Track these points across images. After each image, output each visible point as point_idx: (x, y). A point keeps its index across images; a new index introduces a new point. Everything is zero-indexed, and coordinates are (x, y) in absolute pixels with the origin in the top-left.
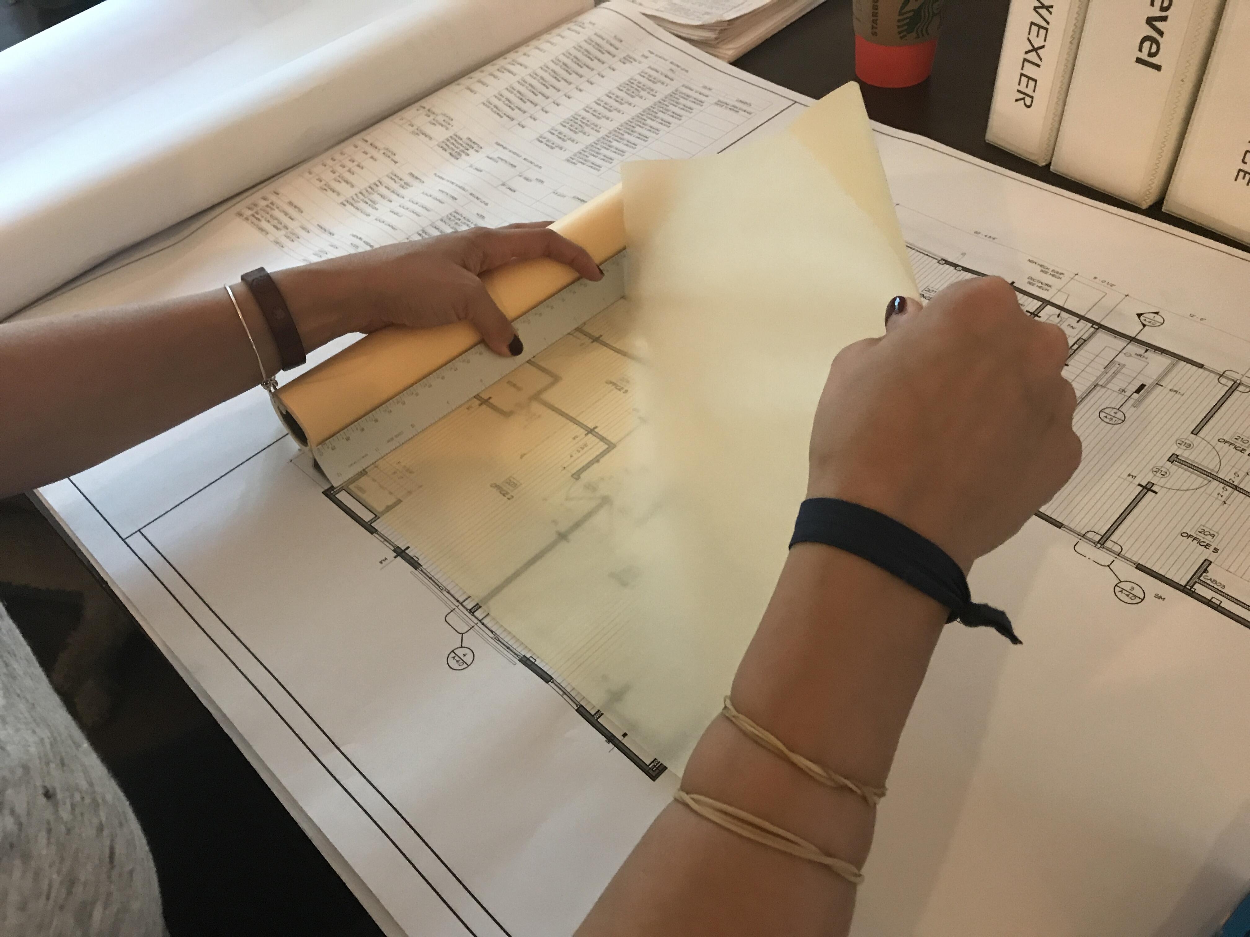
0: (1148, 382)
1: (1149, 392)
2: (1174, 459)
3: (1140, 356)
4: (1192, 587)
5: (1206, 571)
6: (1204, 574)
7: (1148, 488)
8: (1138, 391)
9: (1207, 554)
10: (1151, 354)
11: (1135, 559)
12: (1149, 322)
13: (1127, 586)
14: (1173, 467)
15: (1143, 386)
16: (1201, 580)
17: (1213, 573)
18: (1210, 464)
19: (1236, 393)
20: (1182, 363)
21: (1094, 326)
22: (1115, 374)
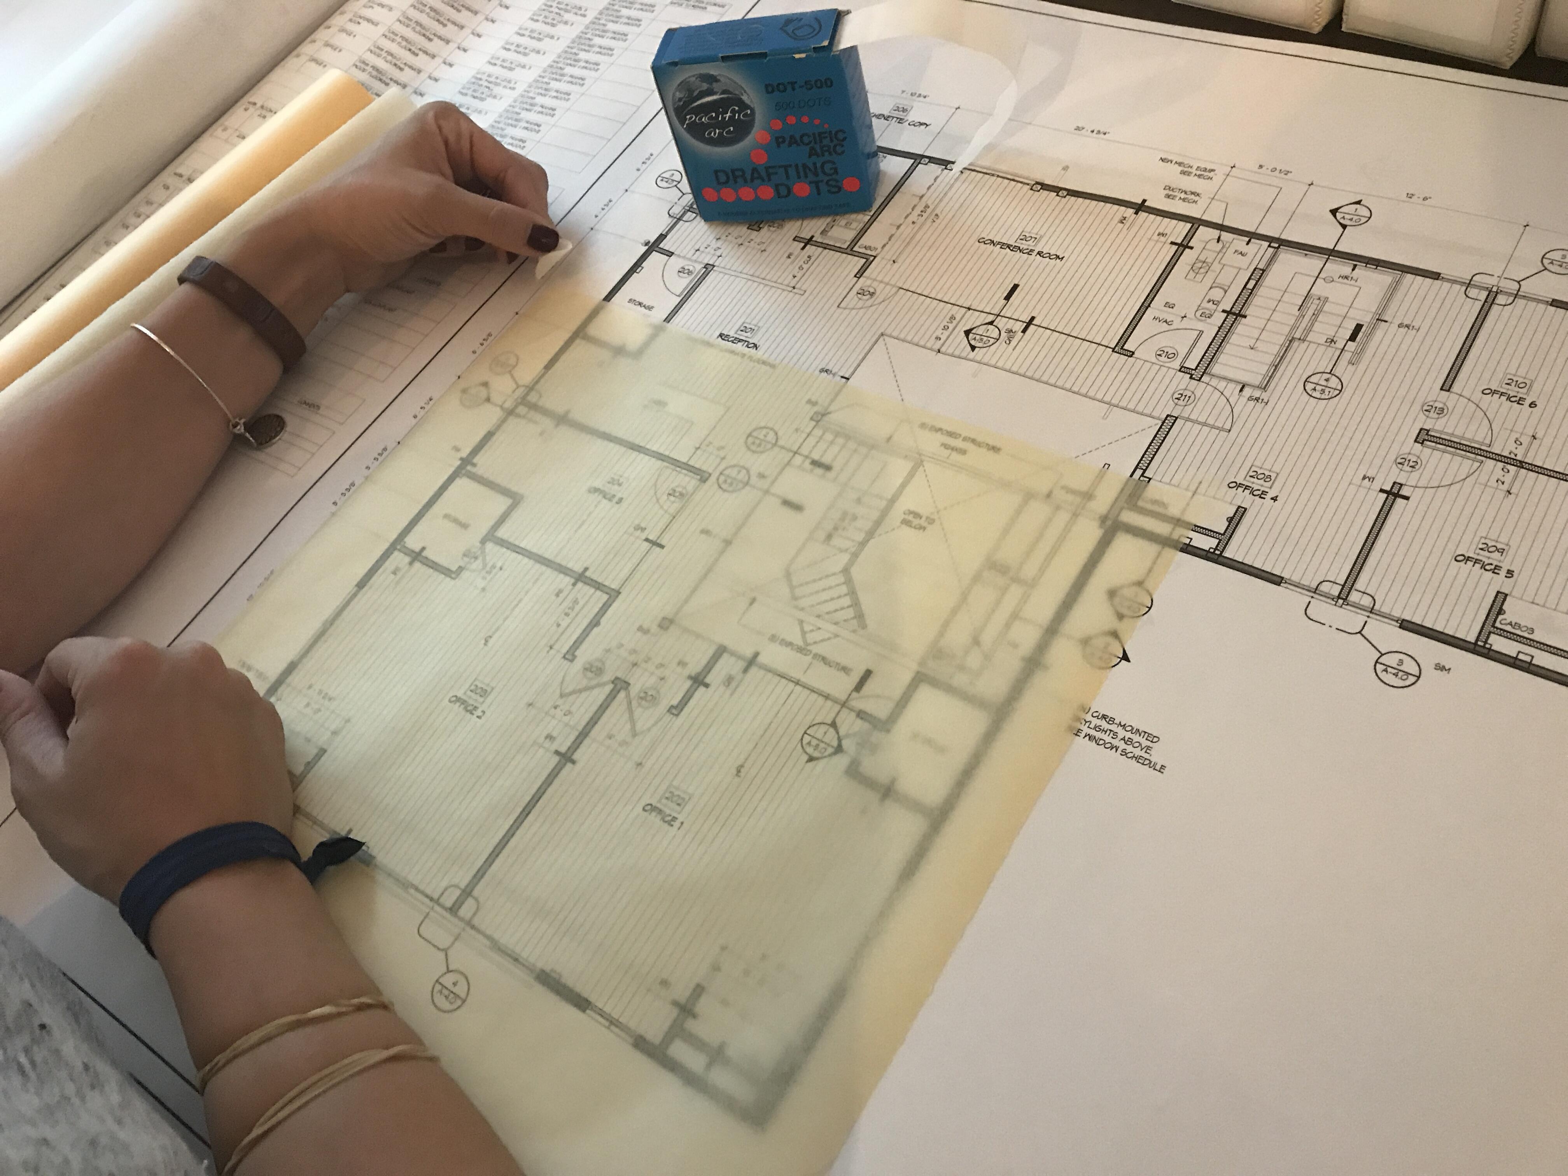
0: (1366, 319)
1: (1370, 335)
2: (1424, 437)
3: (1346, 278)
4: (1486, 642)
5: (1501, 611)
6: (1500, 617)
7: (1394, 494)
8: (1353, 338)
9: (1499, 582)
10: (1361, 272)
11: (1397, 613)
12: (1351, 220)
13: (1391, 660)
14: (1425, 452)
15: (1359, 327)
16: (1497, 628)
17: (1513, 612)
18: (1477, 434)
19: (1495, 309)
20: (1409, 277)
21: (1272, 244)
22: (1316, 315)
